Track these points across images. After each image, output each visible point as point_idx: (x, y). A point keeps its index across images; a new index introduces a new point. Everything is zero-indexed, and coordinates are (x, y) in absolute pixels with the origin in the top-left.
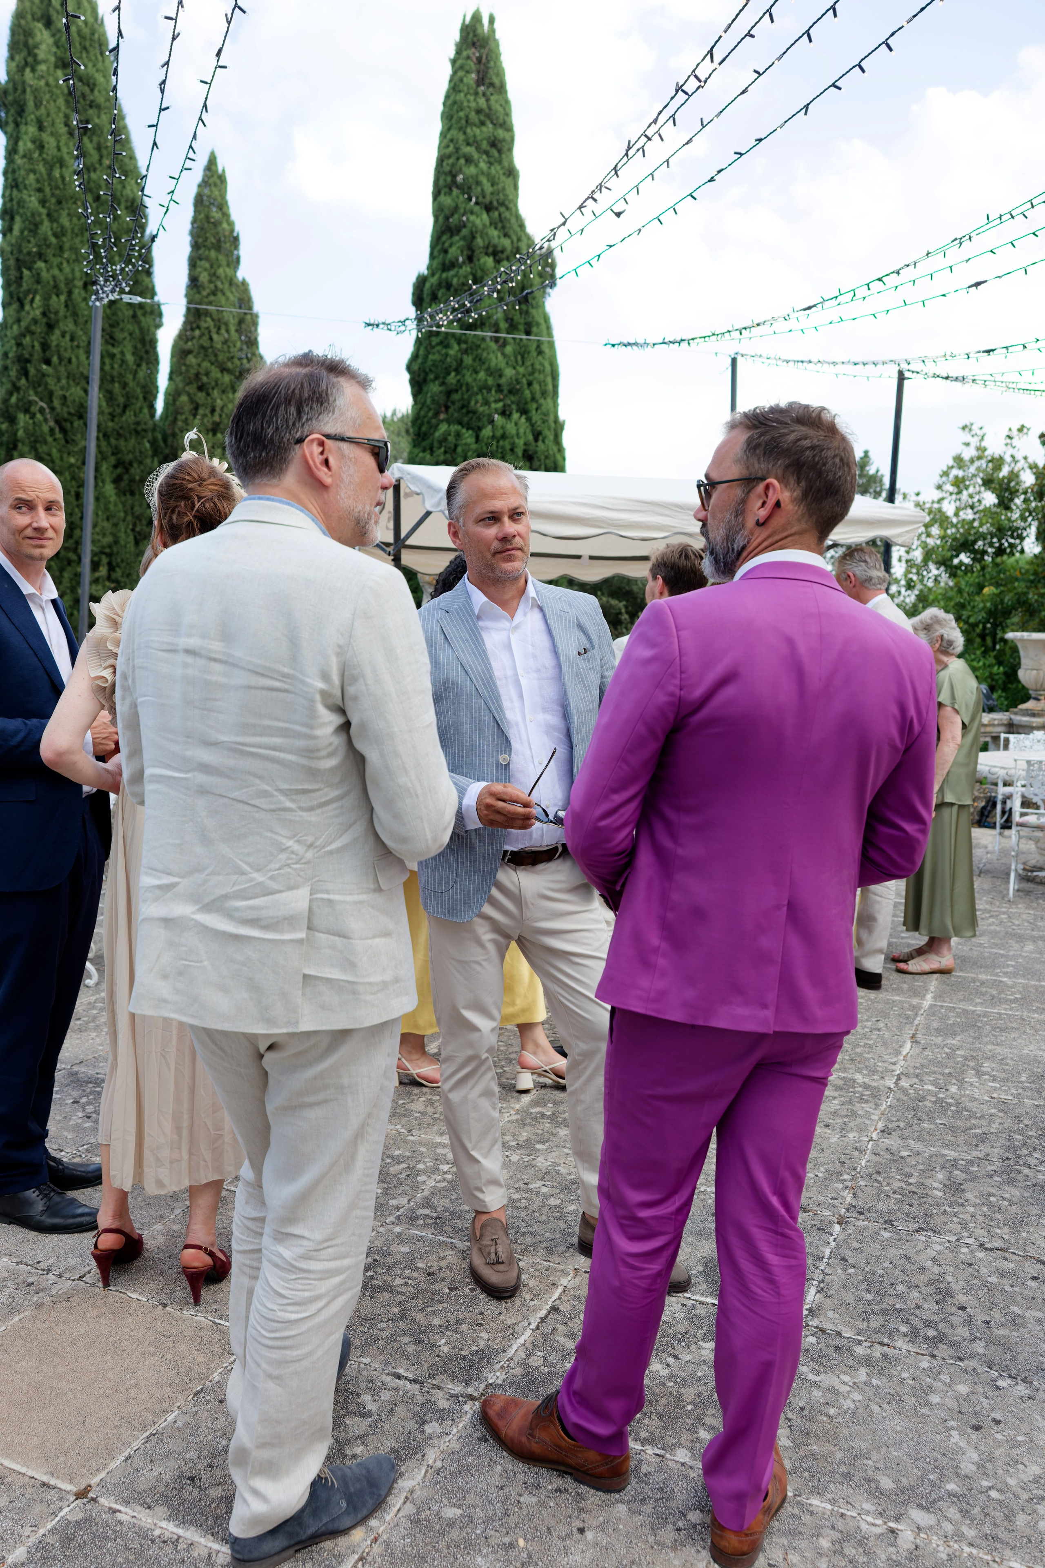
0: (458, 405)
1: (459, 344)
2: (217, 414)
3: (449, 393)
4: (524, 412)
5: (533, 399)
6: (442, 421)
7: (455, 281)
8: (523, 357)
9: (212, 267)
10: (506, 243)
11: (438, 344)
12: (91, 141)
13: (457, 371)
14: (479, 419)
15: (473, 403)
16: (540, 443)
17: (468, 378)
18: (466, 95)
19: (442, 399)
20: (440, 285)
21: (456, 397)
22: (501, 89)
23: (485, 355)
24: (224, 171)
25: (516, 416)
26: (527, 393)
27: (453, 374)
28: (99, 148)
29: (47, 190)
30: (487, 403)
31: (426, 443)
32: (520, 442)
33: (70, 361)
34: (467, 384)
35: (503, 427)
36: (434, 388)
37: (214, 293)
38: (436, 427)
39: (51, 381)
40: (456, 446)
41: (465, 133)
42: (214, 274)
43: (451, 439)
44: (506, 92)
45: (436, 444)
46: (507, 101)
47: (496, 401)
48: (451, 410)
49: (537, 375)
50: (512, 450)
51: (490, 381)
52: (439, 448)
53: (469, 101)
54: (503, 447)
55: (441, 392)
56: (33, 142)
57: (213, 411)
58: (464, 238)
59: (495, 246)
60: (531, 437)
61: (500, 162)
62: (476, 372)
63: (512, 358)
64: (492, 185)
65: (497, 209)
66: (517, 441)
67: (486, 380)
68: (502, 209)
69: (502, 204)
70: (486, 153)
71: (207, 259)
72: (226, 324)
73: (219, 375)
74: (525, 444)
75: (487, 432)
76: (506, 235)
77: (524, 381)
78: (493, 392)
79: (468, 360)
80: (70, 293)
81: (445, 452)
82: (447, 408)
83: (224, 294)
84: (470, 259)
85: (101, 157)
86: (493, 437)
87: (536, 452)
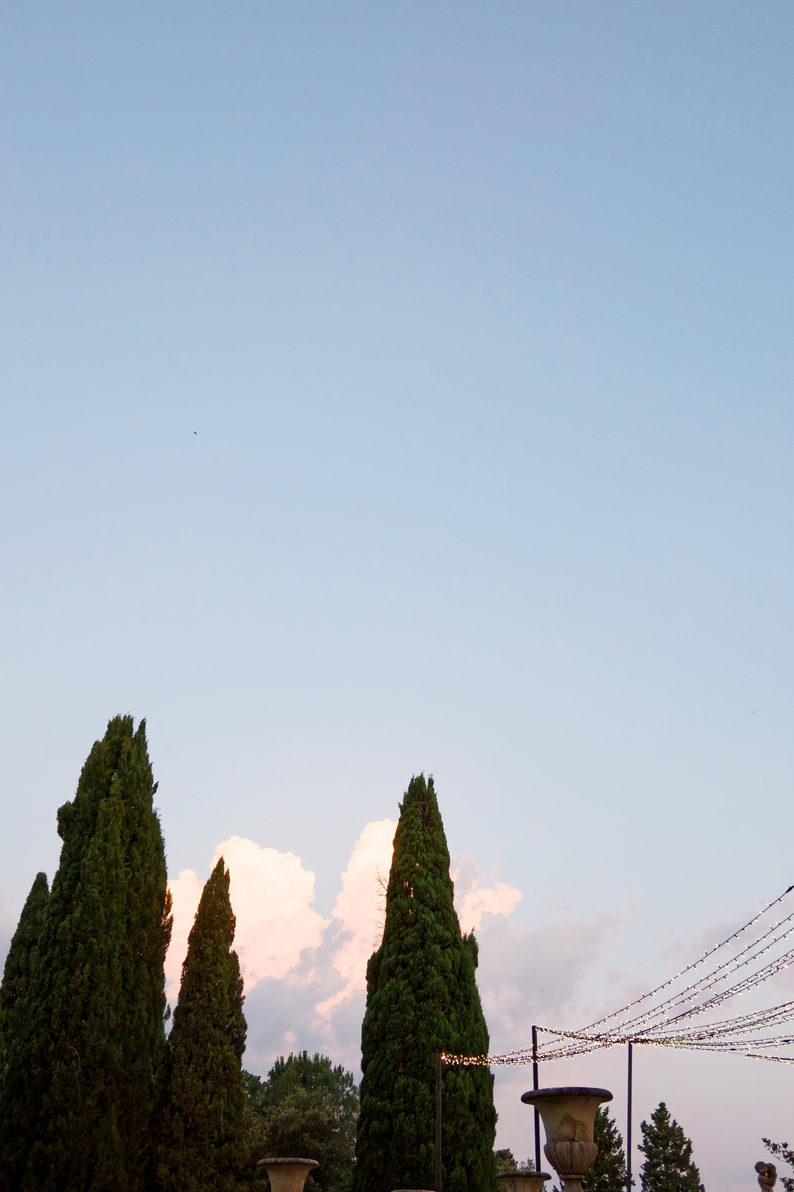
0: (414, 1061)
1: (414, 1011)
2: (208, 1063)
3: (406, 1051)
6: (400, 1074)
7: (411, 961)
8: (464, 1023)
9: (214, 944)
10: (448, 934)
11: (396, 1010)
12: (138, 850)
13: (414, 1033)
15: (427, 1059)
16: (481, 1094)
17: (423, 1039)
18: (416, 831)
20: (397, 964)
21: (413, 1054)
22: (439, 826)
23: (436, 1020)
24: (228, 872)
27: (410, 1036)
28: (143, 854)
29: (105, 884)
32: (467, 1094)
33: (102, 1017)
34: (422, 1044)
37: (215, 964)
39: (86, 1033)
40: (414, 1096)
41: (416, 856)
42: (216, 949)
43: (410, 1090)
44: (443, 829)
46: (444, 836)
48: (408, 1065)
50: (462, 1101)
53: (419, 835)
55: (399, 1050)
56: (99, 850)
57: (206, 1059)
58: (417, 931)
59: (441, 937)
60: (473, 1090)
61: (441, 877)
62: (430, 1035)
63: (456, 1024)
64: (437, 893)
65: (440, 909)
67: (437, 1042)
68: (444, 910)
69: (445, 907)
70: (430, 870)
71: (212, 937)
72: (222, 989)
73: (212, 1030)
74: (470, 1096)
76: (447, 929)
79: (422, 1025)
80: (109, 961)
81: (404, 1102)
82: (405, 1063)
83: (222, 964)
84: (422, 946)
85: (144, 860)
87: (478, 1103)
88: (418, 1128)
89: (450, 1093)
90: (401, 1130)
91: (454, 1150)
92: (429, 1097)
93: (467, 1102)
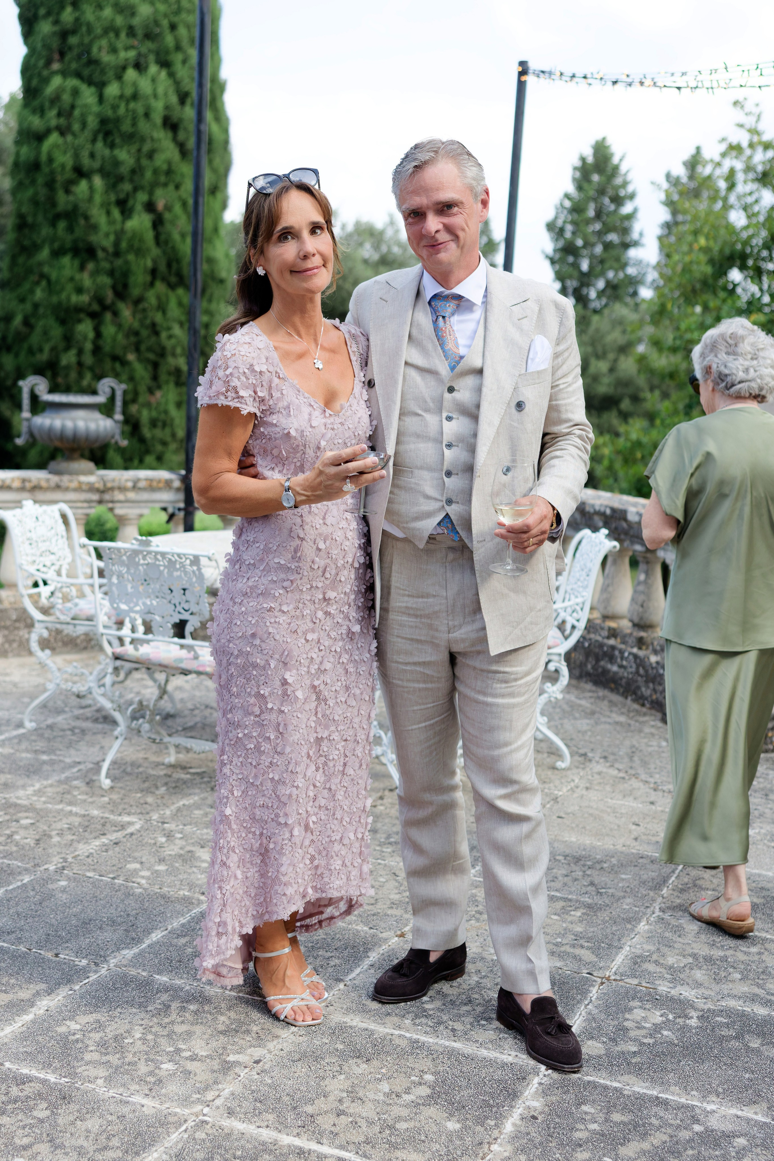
0: (75, 52)
3: (64, 35)
4: (165, 64)
5: (178, 48)
6: (55, 73)
14: (103, 72)
15: (95, 49)
17: (89, 15)
19: (55, 44)
21: (73, 40)
25: (153, 69)
26: (169, 40)
30: (114, 50)
31: (36, 103)
32: (158, 107)
34: (88, 24)
35: (135, 84)
36: (45, 28)
38: (46, 81)
40: (73, 107)
43: (66, 98)
45: (47, 104)
47: (127, 48)
48: (68, 58)
49: (184, 16)
50: (147, 115)
51: (119, 21)
52: (50, 108)
54: (134, 111)
55: (54, 33)
60: (174, 99)
66: (153, 103)
67: (113, 20)
75: (112, 90)
77: (165, 23)
78: (123, 35)
81: (59, 115)
82: (62, 54)
86: (121, 97)
88: (76, 156)
89: (127, 104)
90: (51, 160)
91: (135, 189)
92: (96, 109)
93: (157, 118)
